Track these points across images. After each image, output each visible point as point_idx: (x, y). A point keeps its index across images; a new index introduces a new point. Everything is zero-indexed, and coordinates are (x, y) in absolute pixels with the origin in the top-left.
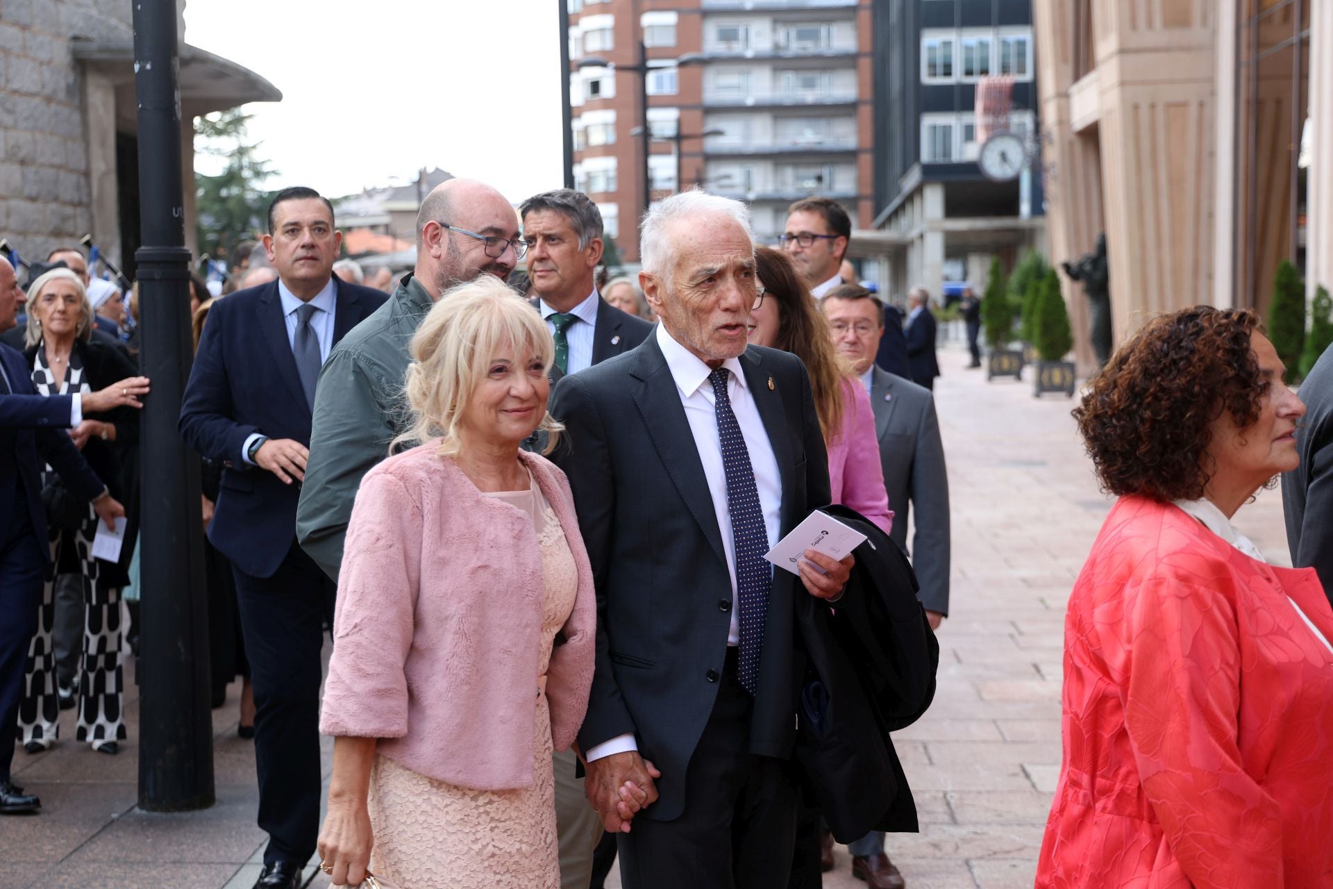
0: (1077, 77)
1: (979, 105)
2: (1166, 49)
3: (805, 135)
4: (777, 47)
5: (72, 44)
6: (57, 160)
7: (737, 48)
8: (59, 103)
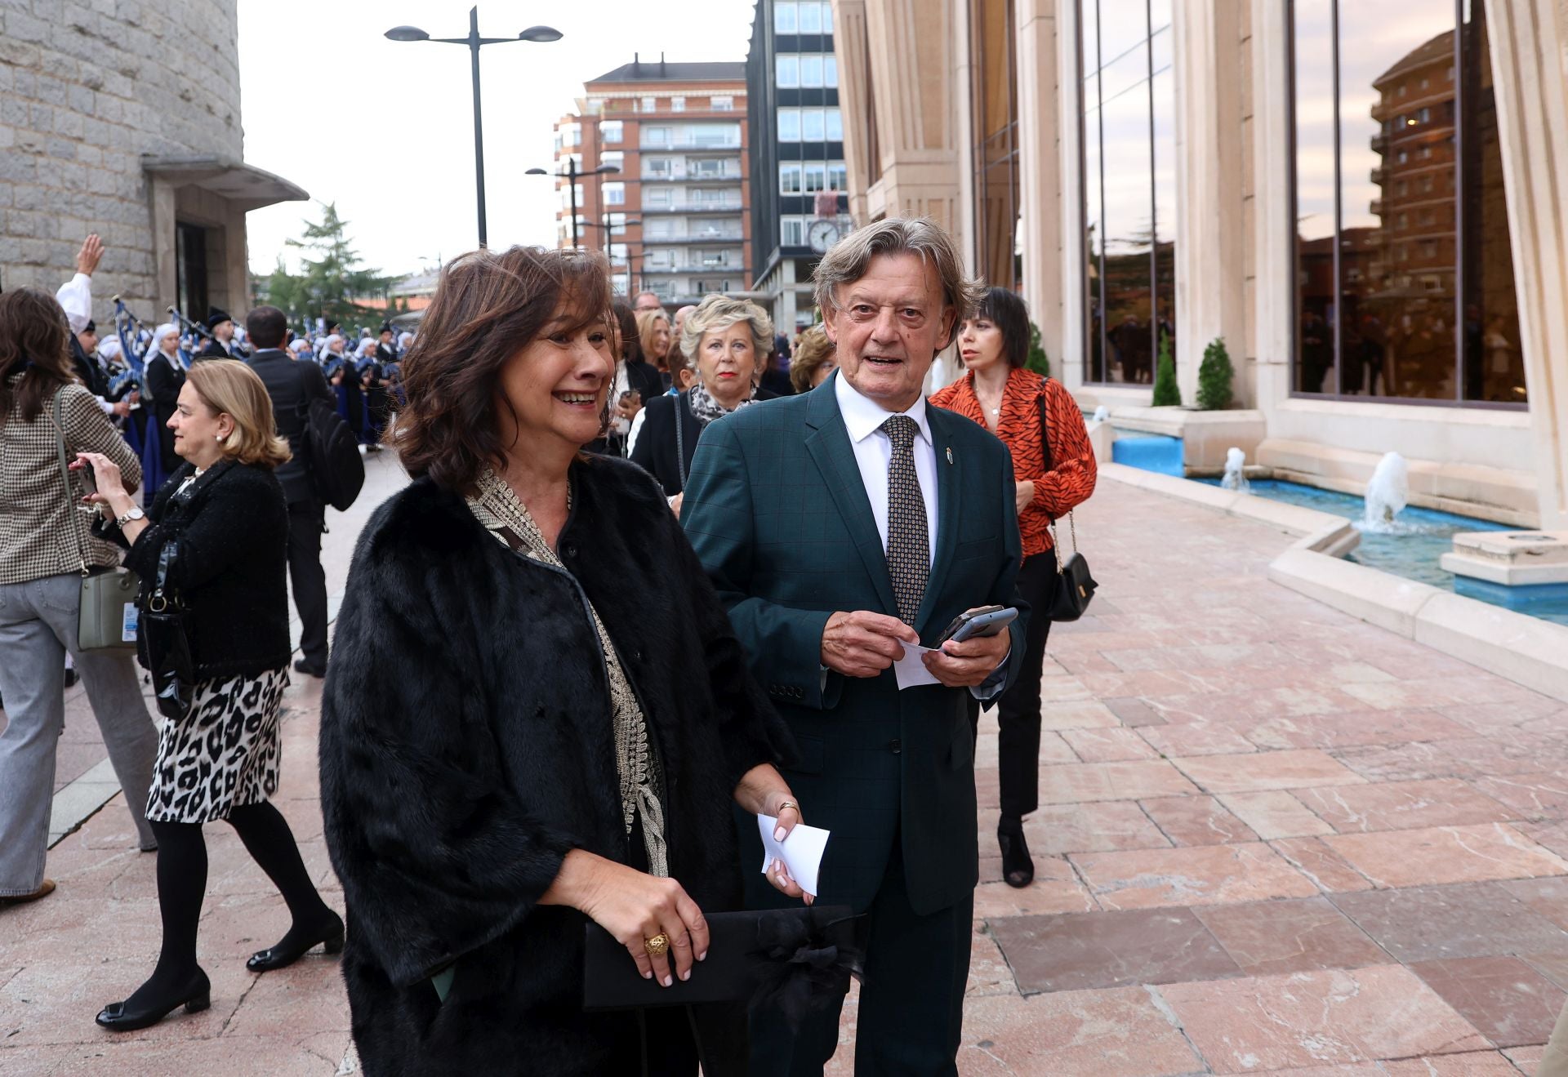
0: (871, 185)
1: (817, 211)
2: (928, 163)
3: (710, 231)
4: (689, 174)
5: (142, 159)
6: (127, 243)
7: (664, 175)
8: (131, 201)
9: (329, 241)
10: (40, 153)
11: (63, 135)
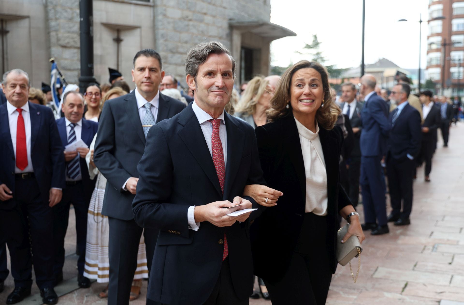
5: (229, 21)
9: (314, 51)
10: (190, 20)
11: (199, 12)
